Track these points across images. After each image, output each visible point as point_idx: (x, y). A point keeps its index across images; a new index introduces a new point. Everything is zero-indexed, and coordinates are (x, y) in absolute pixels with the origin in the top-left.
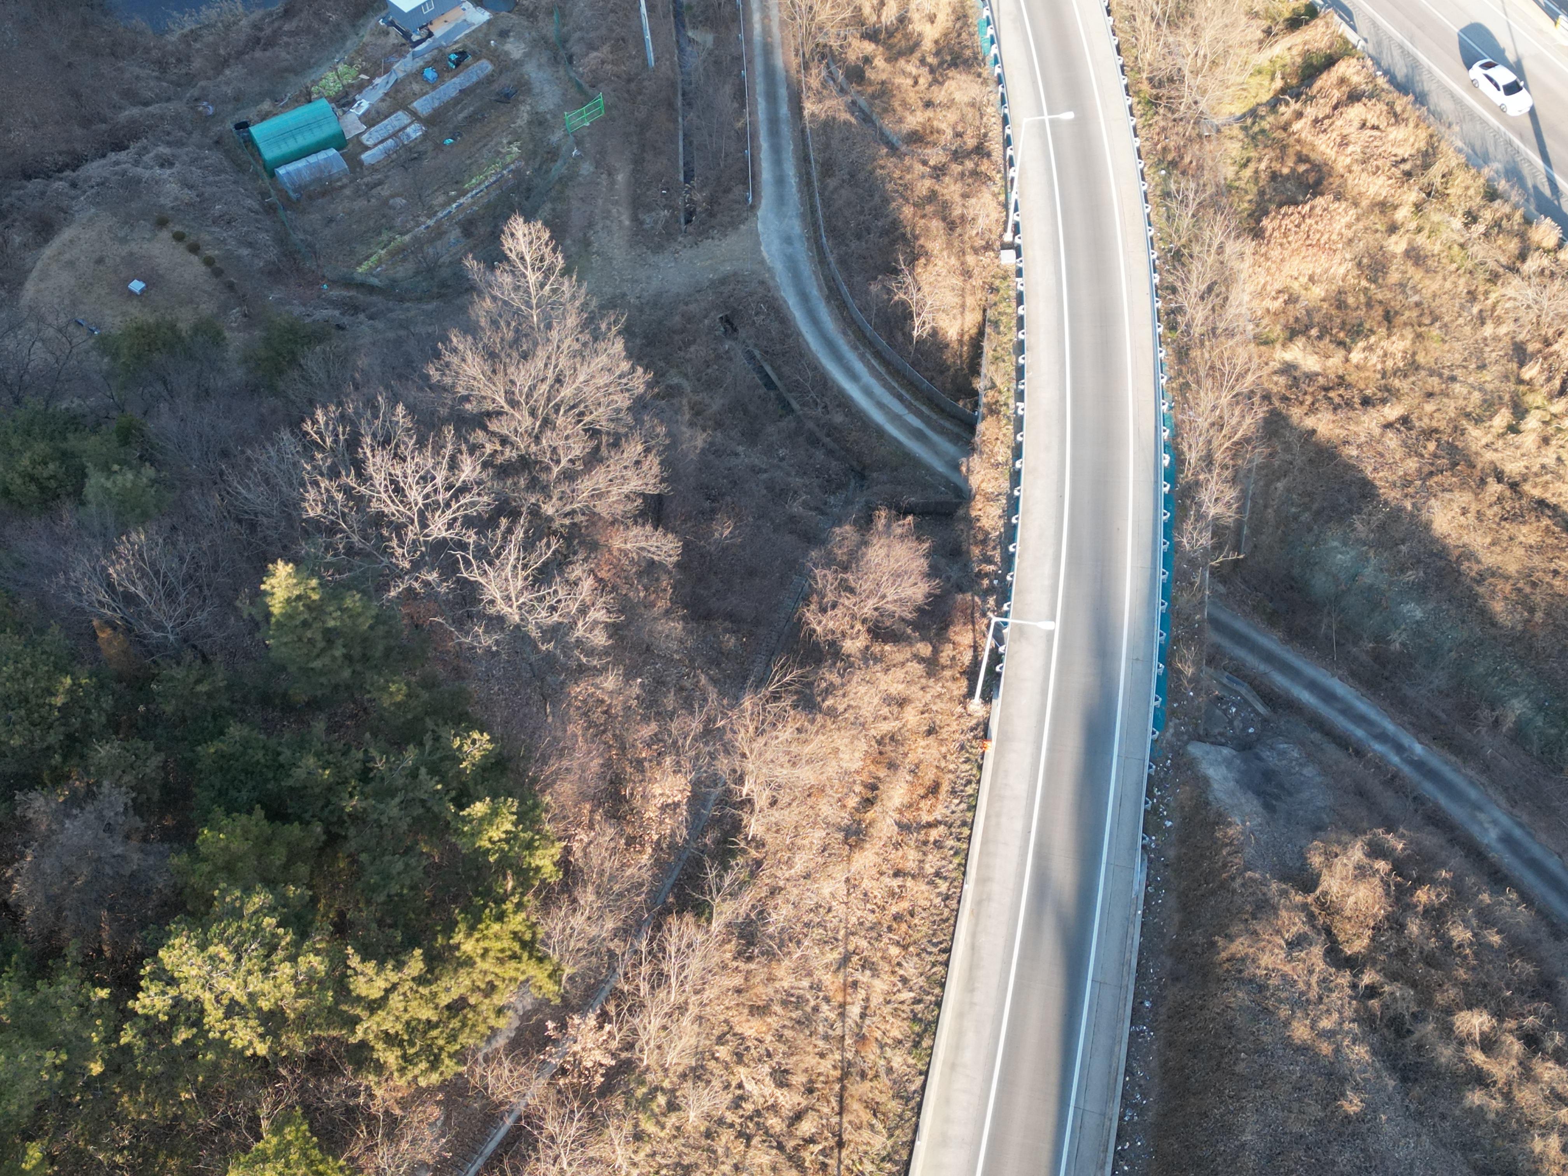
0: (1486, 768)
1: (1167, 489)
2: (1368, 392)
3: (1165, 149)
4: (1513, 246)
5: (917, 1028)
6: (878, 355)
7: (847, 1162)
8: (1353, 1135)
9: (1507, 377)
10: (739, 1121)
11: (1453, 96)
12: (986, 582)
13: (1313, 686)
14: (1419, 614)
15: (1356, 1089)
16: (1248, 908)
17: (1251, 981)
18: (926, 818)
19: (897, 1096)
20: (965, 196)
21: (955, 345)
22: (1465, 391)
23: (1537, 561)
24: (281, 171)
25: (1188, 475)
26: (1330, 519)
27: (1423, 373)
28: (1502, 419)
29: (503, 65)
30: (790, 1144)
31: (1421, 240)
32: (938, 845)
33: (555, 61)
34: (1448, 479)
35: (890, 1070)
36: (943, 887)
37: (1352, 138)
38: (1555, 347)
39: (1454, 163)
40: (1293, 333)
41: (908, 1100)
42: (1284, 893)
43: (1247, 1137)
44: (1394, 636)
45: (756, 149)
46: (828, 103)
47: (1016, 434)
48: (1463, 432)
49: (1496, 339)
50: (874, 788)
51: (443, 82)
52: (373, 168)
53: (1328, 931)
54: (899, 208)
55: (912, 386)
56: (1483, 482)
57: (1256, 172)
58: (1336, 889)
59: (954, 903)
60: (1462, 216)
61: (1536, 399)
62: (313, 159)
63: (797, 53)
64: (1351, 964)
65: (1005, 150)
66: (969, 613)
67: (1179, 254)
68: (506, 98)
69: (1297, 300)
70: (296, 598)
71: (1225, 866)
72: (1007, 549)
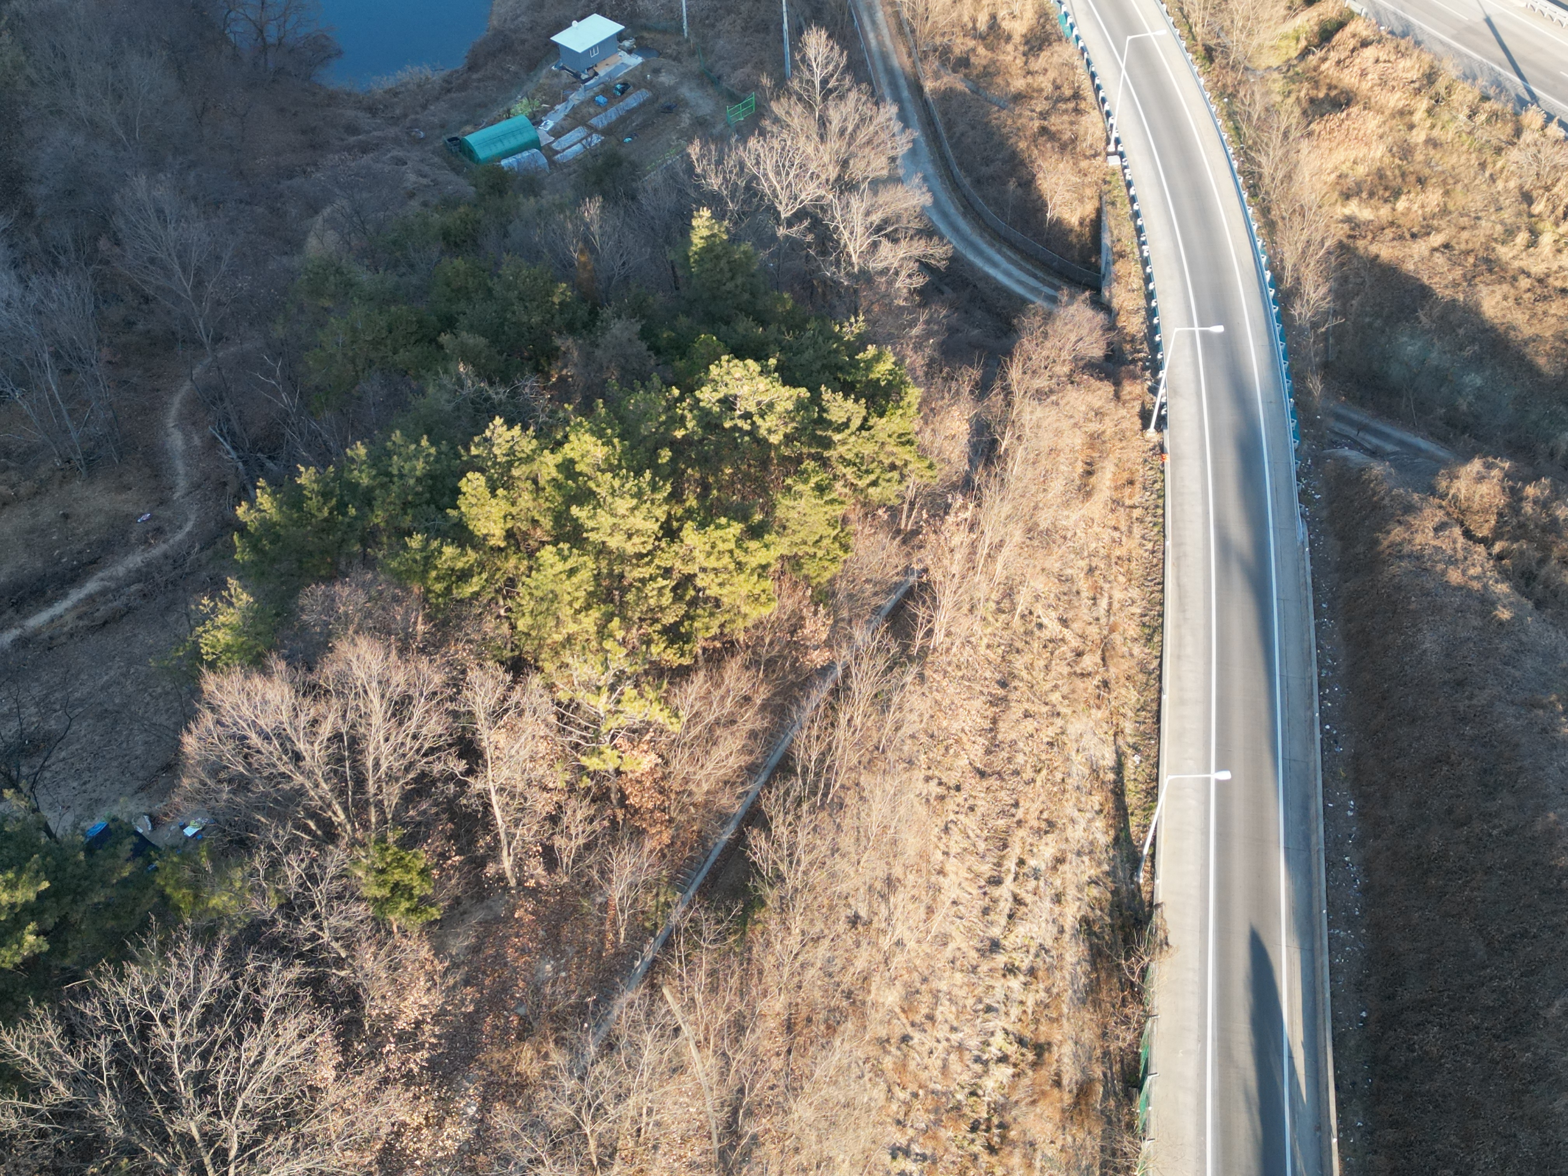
1: (1272, 293)
2: (1415, 230)
3: (1225, 86)
4: (1509, 128)
5: (1147, 631)
7: (1113, 703)
8: (1508, 633)
9: (1519, 214)
10: (1043, 637)
11: (1442, 43)
12: (1140, 363)
14: (1479, 382)
15: (1504, 606)
16: (1398, 512)
17: (1409, 556)
18: (1128, 502)
19: (1141, 671)
20: (1072, 124)
21: (1078, 229)
22: (1490, 224)
25: (1288, 282)
26: (1398, 320)
27: (1454, 215)
28: (1522, 237)
29: (660, 90)
30: (1078, 671)
31: (1436, 133)
32: (1140, 520)
33: (702, 85)
34: (1488, 277)
35: (1132, 655)
36: (1150, 546)
37: (1370, 70)
38: (1555, 190)
39: (1453, 78)
40: (1347, 196)
41: (1150, 674)
42: (1422, 500)
43: (1427, 645)
44: (1461, 400)
46: (945, 80)
47: (1144, 269)
48: (1494, 249)
49: (1507, 190)
50: (1091, 464)
51: (612, 105)
52: (566, 165)
53: (1463, 525)
54: (1016, 143)
55: (1045, 266)
56: (1515, 279)
57: (1298, 98)
58: (1463, 491)
59: (1160, 556)
60: (1467, 111)
61: (1547, 226)
62: (519, 156)
63: (910, 55)
64: (1483, 541)
65: (1097, 94)
66: (1134, 377)
67: (1250, 148)
68: (669, 109)
69: (1347, 176)
70: (713, 235)
71: (1374, 494)
72: (1153, 340)
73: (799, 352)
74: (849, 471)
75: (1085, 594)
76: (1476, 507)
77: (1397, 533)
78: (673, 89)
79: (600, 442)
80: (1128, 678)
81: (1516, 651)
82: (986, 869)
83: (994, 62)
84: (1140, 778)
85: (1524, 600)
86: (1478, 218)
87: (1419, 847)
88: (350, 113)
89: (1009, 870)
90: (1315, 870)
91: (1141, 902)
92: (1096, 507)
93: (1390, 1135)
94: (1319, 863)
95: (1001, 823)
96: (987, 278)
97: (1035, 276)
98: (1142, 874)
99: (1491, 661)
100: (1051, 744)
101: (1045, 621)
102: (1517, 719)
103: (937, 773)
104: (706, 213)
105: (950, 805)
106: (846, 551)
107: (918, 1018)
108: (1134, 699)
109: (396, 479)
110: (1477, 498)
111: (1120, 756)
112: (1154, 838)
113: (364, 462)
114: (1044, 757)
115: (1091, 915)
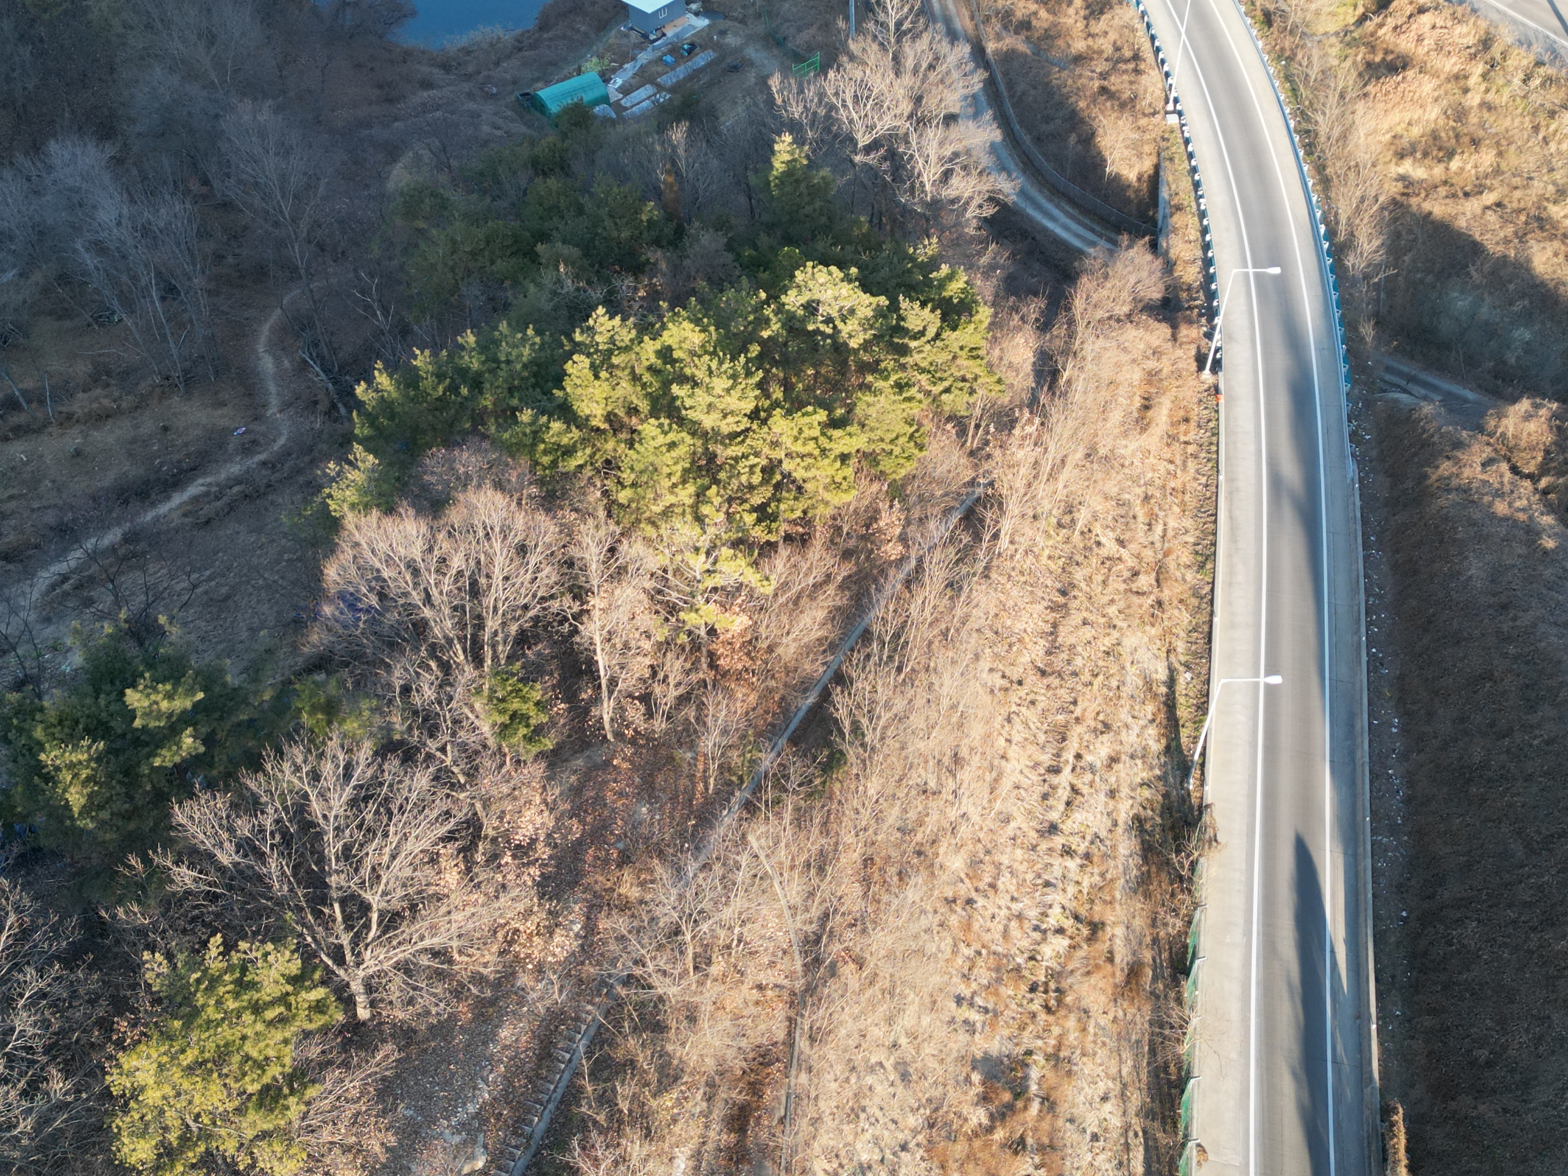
1: (1326, 245)
2: (1467, 189)
3: (1282, 49)
4: (1563, 92)
5: (1200, 558)
6: (1071, 201)
7: (1167, 622)
8: (1552, 561)
10: (1101, 554)
11: (1498, 11)
12: (1196, 310)
14: (1528, 336)
15: (1549, 536)
16: (1447, 448)
17: (1457, 489)
18: (1183, 438)
19: (1193, 595)
20: (1132, 83)
21: (1136, 184)
22: (1542, 184)
25: (1342, 237)
26: (1450, 275)
27: (1506, 175)
29: (726, 51)
30: (1134, 589)
31: (1490, 97)
32: (1195, 456)
33: (768, 46)
34: (1539, 234)
35: (1184, 580)
36: (1203, 480)
37: (1427, 35)
39: (1509, 44)
40: (1401, 155)
41: (1202, 598)
42: (1470, 437)
43: (1473, 572)
44: (1509, 354)
46: (1007, 41)
47: (1201, 222)
48: (1545, 209)
49: (1560, 152)
50: (1148, 400)
51: (680, 65)
52: (635, 121)
53: (1510, 461)
54: (1076, 102)
55: (1103, 220)
57: (1354, 62)
58: (1511, 429)
59: (1213, 489)
60: (1521, 76)
63: (972, 18)
64: (1530, 476)
65: (1156, 56)
66: (1190, 322)
67: (1307, 108)
68: (735, 69)
69: (1401, 137)
70: (794, 160)
71: (1424, 431)
72: (1209, 288)
73: (875, 271)
75: (1141, 519)
76: (1523, 444)
77: (1446, 468)
78: (738, 50)
79: (697, 330)
80: (1181, 601)
81: (1560, 578)
82: (1046, 759)
83: (1055, 25)
84: (1191, 694)
86: (1531, 179)
87: (1461, 759)
89: (1067, 762)
90: (1359, 782)
91: (1191, 807)
92: (1153, 439)
93: (1428, 1021)
94: (1363, 774)
95: (1061, 718)
96: (1045, 230)
97: (1093, 231)
98: (1192, 781)
99: (1535, 586)
100: (1107, 653)
101: (1103, 540)
102: (1560, 638)
103: (1001, 667)
104: (787, 138)
105: (1013, 697)
106: (921, 449)
107: (982, 885)
108: (1186, 622)
109: (503, 365)
110: (1525, 434)
111: (1172, 671)
112: (1204, 748)
113: (473, 349)
114: (1101, 663)
115: (1143, 813)
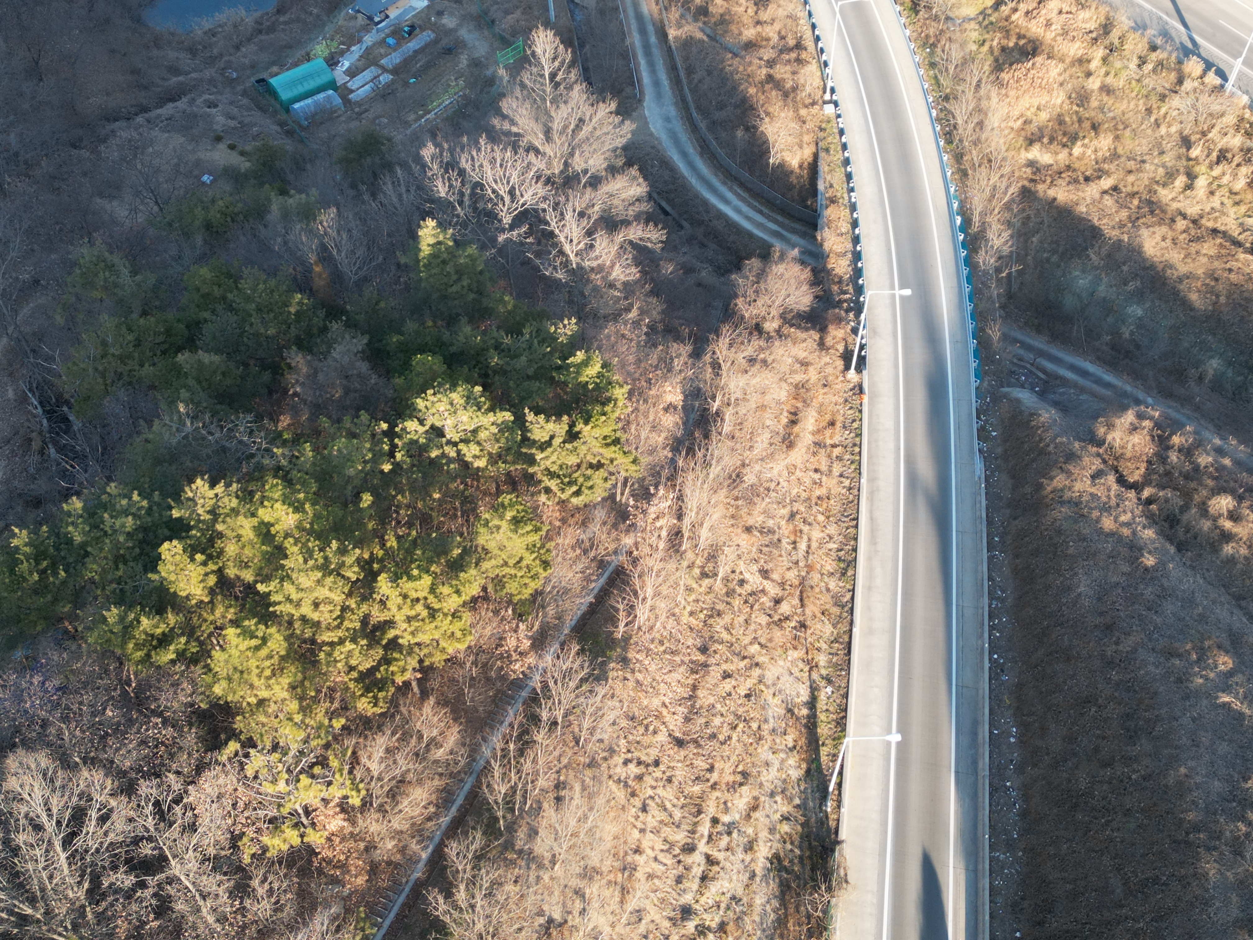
0: (1197, 408)
1: (961, 237)
2: (1088, 173)
3: (927, 36)
4: (1173, 76)
5: (842, 565)
6: (742, 185)
7: (809, 640)
8: (1152, 578)
9: (1179, 157)
10: (744, 593)
12: (845, 305)
13: (1072, 368)
14: (1140, 312)
15: (1150, 552)
16: (1061, 459)
17: (1069, 502)
18: (829, 442)
19: (835, 604)
20: (794, 73)
21: (798, 171)
22: (1153, 168)
23: (1217, 264)
24: (296, 106)
25: (975, 229)
26: (1072, 256)
27: (1123, 159)
28: (1181, 181)
29: (442, 32)
30: (776, 618)
31: (1109, 80)
32: (839, 458)
33: (479, 27)
34: (1149, 219)
35: (828, 590)
36: (847, 483)
37: (1053, 20)
38: (1210, 135)
39: (1126, 28)
40: (1030, 142)
41: (843, 607)
42: (1082, 448)
43: (1082, 589)
44: (1124, 329)
45: (637, 65)
46: (686, 28)
47: (852, 214)
48: (1155, 192)
49: (1169, 135)
50: (795, 414)
51: (401, 46)
52: (359, 104)
53: (1117, 471)
54: (747, 88)
55: (770, 203)
56: (1173, 221)
57: (991, 47)
58: (1118, 440)
59: (855, 492)
60: (1136, 61)
61: (1202, 169)
62: (315, 98)
63: (657, 3)
64: (1134, 486)
65: (816, 45)
66: (839, 320)
67: (947, 98)
68: (449, 51)
69: (1031, 122)
70: (439, 243)
71: (1041, 440)
72: (857, 283)
73: (516, 356)
74: (553, 484)
75: (784, 541)
76: (1128, 455)
77: (1060, 480)
78: (454, 31)
79: (291, 510)
80: (824, 613)
81: (1159, 596)
82: (680, 837)
83: (728, 11)
84: (831, 709)
85: (1168, 546)
87: (1070, 781)
88: (172, 55)
89: (702, 836)
90: (980, 794)
91: (829, 829)
92: (798, 455)
94: (984, 788)
95: (697, 789)
96: (719, 215)
97: (761, 212)
98: (829, 804)
99: (1137, 606)
100: (748, 696)
101: (747, 576)
102: (1157, 667)
103: (636, 754)
104: (431, 223)
105: (649, 780)
108: (829, 633)
110: (1130, 446)
111: (814, 689)
112: (842, 766)
113: (79, 517)
114: (740, 711)
115: (782, 852)
